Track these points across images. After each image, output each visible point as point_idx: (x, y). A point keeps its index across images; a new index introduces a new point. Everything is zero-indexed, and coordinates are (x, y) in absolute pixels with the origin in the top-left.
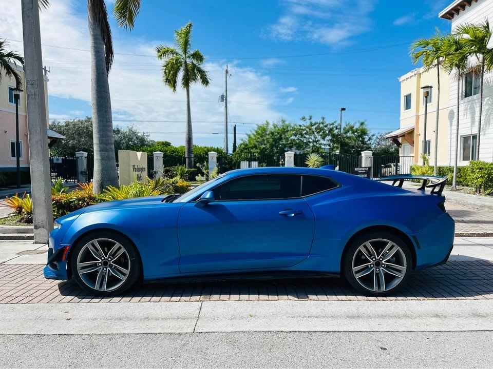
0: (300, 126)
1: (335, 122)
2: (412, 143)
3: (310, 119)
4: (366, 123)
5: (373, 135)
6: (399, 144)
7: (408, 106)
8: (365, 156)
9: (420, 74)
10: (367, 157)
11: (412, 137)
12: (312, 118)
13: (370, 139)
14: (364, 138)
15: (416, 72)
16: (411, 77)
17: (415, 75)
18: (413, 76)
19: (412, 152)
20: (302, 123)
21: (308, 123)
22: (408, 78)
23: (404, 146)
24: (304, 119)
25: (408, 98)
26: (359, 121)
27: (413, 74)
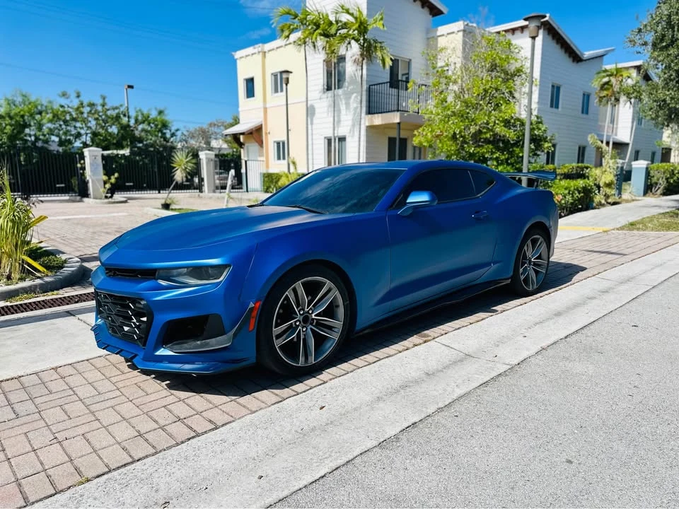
0: (62, 106)
1: (121, 106)
2: (261, 143)
3: (78, 96)
4: (166, 112)
5: (177, 130)
6: (241, 145)
7: (250, 93)
8: (206, 158)
9: (265, 52)
10: (209, 160)
11: (260, 136)
12: (81, 94)
13: (173, 135)
14: (165, 134)
15: (260, 49)
16: (253, 54)
17: (259, 52)
18: (255, 53)
19: (262, 156)
20: (63, 101)
21: (76, 103)
22: (249, 55)
23: (247, 147)
24: (64, 95)
25: (250, 82)
26: (156, 109)
27: (256, 51)
